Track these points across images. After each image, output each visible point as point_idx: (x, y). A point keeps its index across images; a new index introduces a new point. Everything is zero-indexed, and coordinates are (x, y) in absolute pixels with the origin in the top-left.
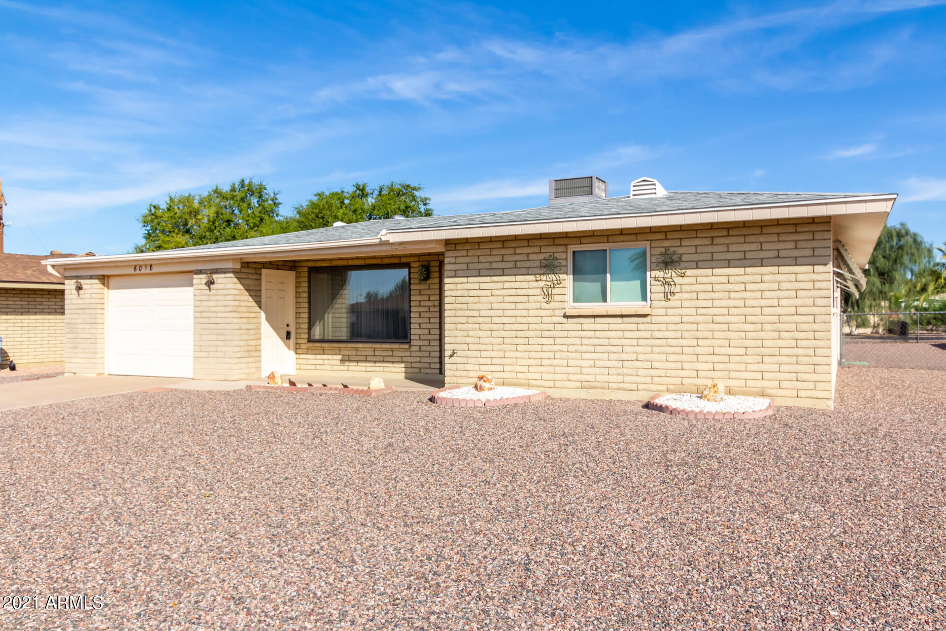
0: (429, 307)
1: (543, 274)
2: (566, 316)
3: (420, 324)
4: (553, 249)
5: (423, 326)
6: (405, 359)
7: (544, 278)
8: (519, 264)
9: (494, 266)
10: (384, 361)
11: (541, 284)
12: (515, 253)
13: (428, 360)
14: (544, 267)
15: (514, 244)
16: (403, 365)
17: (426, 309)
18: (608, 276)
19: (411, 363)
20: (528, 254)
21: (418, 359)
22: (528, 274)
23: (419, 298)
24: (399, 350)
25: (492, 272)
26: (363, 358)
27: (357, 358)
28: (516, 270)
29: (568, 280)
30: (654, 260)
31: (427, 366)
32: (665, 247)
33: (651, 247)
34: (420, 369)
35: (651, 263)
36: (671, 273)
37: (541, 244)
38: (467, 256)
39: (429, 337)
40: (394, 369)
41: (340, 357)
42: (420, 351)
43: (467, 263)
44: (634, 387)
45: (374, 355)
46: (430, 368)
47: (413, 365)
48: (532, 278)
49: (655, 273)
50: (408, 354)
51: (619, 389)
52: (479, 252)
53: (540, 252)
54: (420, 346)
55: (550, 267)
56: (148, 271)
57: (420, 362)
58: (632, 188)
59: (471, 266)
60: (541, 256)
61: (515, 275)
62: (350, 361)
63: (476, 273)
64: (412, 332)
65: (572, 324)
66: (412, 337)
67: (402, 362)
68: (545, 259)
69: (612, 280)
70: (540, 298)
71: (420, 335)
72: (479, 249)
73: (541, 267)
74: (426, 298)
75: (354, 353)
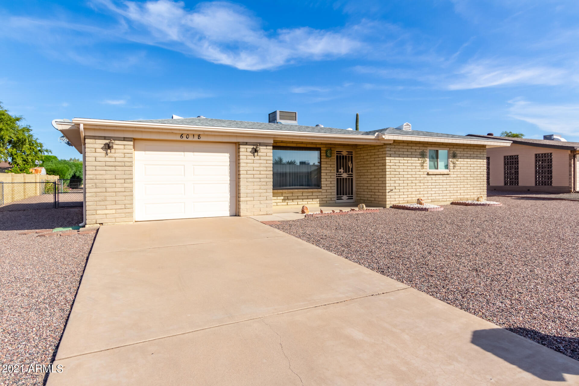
0: (331, 170)
1: (420, 158)
2: (428, 174)
3: (326, 179)
4: (423, 148)
5: (328, 180)
6: (319, 197)
7: (421, 159)
8: (413, 153)
9: (405, 153)
10: (308, 199)
11: (420, 162)
12: (411, 149)
13: (330, 196)
14: (421, 155)
15: (411, 145)
16: (318, 200)
17: (329, 171)
18: (439, 159)
19: (322, 198)
20: (416, 149)
21: (325, 196)
22: (416, 158)
23: (326, 166)
24: (315, 192)
25: (404, 156)
26: (296, 197)
27: (293, 198)
28: (412, 156)
29: (428, 160)
30: (451, 155)
31: (330, 199)
32: (453, 151)
33: (450, 151)
34: (327, 201)
35: (450, 156)
36: (454, 160)
37: (420, 146)
38: (395, 148)
39: (331, 185)
40: (313, 202)
41: (282, 198)
42: (326, 192)
43: (395, 151)
44: (445, 200)
45: (302, 196)
46: (331, 200)
47: (323, 199)
48: (417, 159)
49: (451, 159)
50: (321, 194)
51: (442, 201)
52: (399, 147)
53: (420, 149)
54: (326, 190)
55: (423, 155)
56: (196, 139)
57: (326, 198)
58: (404, 126)
59: (397, 152)
60: (420, 151)
61: (412, 158)
62: (288, 199)
63: (406, 156)
64: (322, 183)
65: (429, 178)
66: (322, 185)
67: (317, 198)
68: (421, 152)
69: (439, 162)
70: (420, 167)
71: (326, 184)
72: (399, 145)
73: (420, 155)
74: (329, 166)
75: (291, 195)
